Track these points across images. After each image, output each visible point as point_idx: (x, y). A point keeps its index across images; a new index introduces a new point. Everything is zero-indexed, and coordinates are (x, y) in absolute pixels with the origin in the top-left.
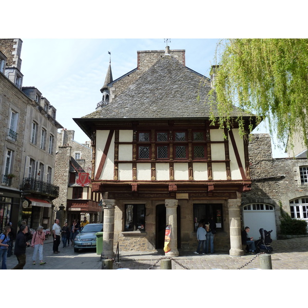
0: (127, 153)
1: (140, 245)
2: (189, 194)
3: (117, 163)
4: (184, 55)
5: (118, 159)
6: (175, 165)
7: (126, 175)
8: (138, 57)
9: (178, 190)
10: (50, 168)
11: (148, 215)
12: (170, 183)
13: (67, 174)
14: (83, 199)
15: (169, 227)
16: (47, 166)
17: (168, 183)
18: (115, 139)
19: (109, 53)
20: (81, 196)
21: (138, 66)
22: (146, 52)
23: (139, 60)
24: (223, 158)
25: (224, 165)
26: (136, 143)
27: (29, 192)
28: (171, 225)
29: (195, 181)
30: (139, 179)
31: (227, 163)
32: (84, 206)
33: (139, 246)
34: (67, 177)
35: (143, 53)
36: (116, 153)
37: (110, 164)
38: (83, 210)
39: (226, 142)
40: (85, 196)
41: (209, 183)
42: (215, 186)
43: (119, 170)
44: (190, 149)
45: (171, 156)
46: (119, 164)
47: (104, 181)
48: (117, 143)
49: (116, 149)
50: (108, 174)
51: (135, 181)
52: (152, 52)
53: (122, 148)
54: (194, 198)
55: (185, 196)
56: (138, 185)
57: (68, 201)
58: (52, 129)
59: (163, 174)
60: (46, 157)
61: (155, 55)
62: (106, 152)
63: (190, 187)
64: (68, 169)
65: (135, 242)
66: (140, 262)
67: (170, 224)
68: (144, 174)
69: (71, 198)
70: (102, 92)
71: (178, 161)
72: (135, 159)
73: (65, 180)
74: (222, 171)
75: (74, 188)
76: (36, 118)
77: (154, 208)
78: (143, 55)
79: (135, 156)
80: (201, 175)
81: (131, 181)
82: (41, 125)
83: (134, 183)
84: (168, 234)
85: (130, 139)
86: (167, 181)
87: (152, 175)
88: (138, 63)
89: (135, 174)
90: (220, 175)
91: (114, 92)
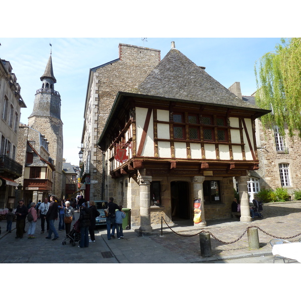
0: (164, 132)
1: (159, 218)
2: (213, 171)
3: (156, 140)
4: (159, 54)
5: (157, 136)
6: (206, 146)
7: (165, 153)
8: (120, 49)
9: (209, 168)
10: (14, 146)
11: (165, 191)
12: (203, 161)
13: (25, 154)
14: (41, 178)
15: (199, 201)
16: (13, 144)
17: (200, 161)
18: (154, 117)
19: (51, 45)
20: (39, 176)
21: (120, 57)
22: (127, 46)
23: (121, 51)
24: (239, 142)
25: (240, 148)
26: (172, 123)
27: (3, 170)
28: (200, 199)
29: (221, 160)
30: (177, 157)
31: (242, 146)
32: (42, 185)
33: (158, 220)
34: (25, 157)
35: (124, 45)
36: (155, 131)
37: (150, 142)
38: (41, 189)
39: (240, 129)
40: (43, 176)
41: (231, 162)
42: (236, 165)
43: (159, 147)
44: (216, 132)
45: (202, 137)
46: (159, 142)
47: (146, 157)
48: (156, 122)
49: (155, 127)
50: (149, 151)
51: (174, 158)
52: (133, 46)
53: (160, 127)
54: (217, 175)
55: (210, 173)
56: (176, 162)
57: (25, 180)
58: (17, 107)
59: (196, 153)
60: (12, 135)
61: (135, 50)
62: (146, 129)
63: (216, 165)
64: (25, 149)
65: (154, 216)
66: (180, 233)
67: (199, 197)
68: (181, 153)
69: (28, 177)
70: (42, 80)
71: (209, 142)
72: (172, 138)
73: (22, 160)
74: (239, 152)
75: (32, 168)
76: (7, 93)
77: (170, 185)
78: (125, 47)
79: (172, 135)
80: (225, 156)
81: (170, 159)
82: (10, 102)
83: (173, 160)
84: (198, 206)
85: (167, 120)
86: (200, 160)
87: (188, 154)
88: (121, 54)
89: (173, 152)
90: (238, 156)
91: (97, 77)
